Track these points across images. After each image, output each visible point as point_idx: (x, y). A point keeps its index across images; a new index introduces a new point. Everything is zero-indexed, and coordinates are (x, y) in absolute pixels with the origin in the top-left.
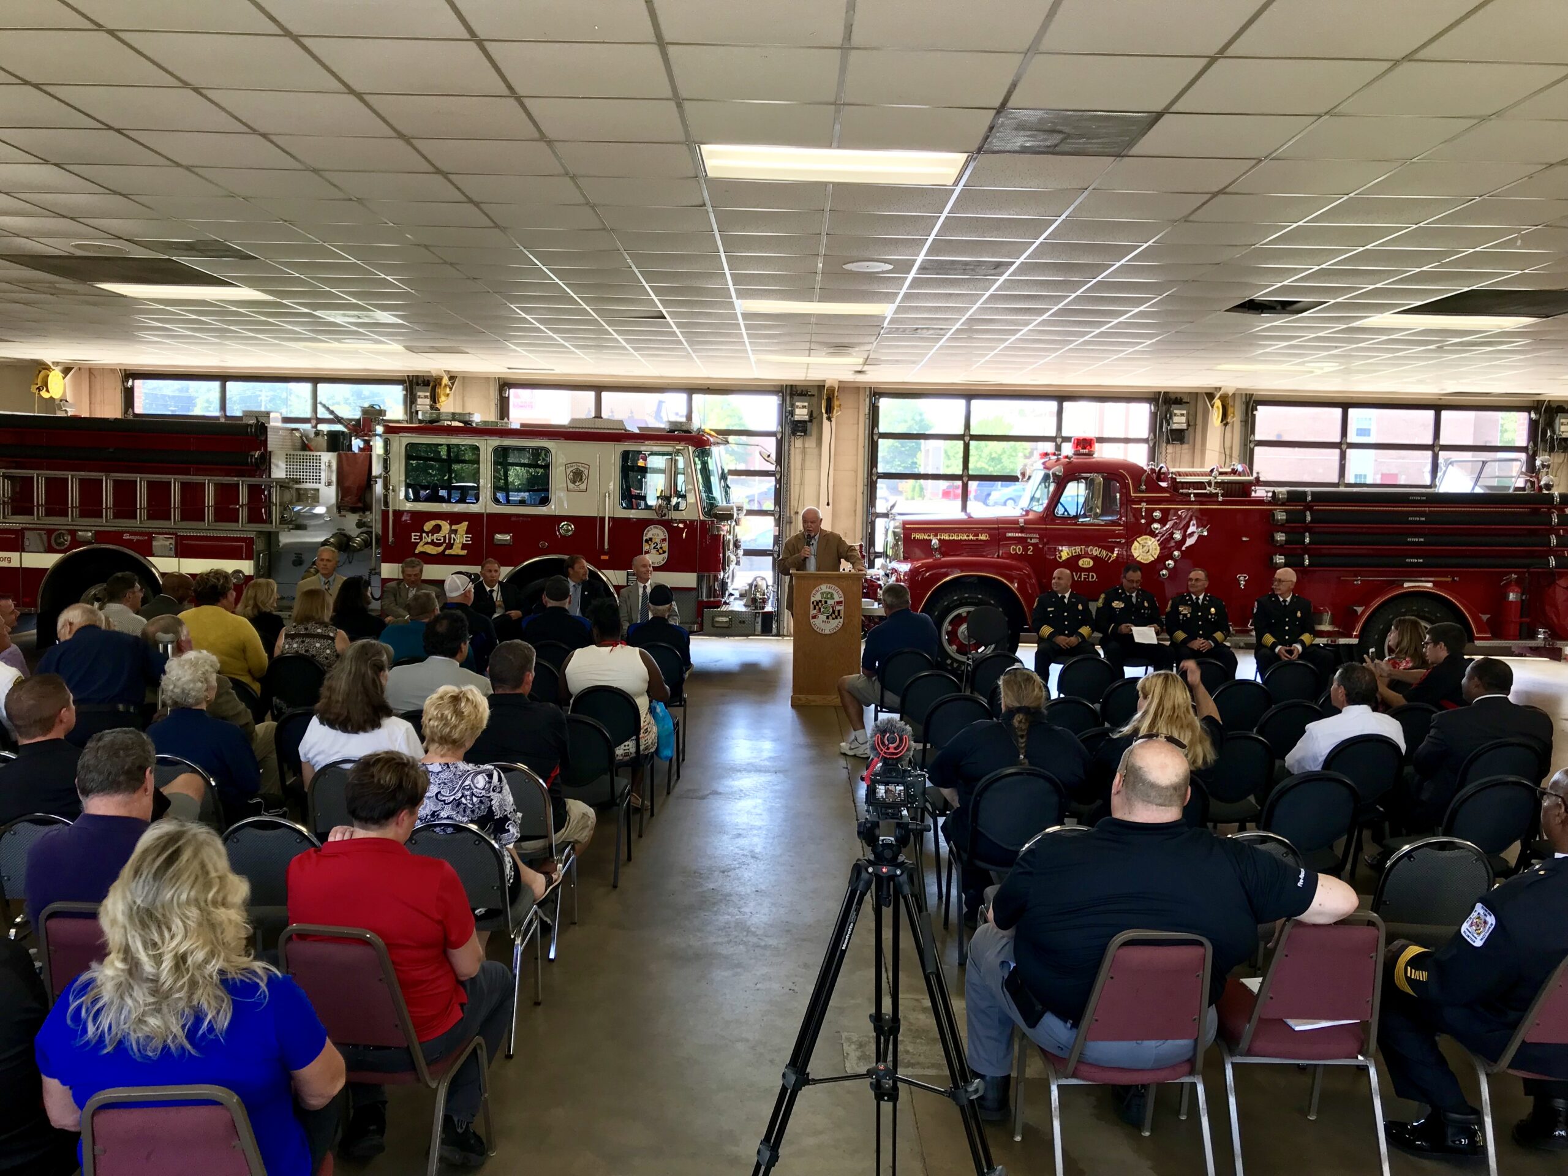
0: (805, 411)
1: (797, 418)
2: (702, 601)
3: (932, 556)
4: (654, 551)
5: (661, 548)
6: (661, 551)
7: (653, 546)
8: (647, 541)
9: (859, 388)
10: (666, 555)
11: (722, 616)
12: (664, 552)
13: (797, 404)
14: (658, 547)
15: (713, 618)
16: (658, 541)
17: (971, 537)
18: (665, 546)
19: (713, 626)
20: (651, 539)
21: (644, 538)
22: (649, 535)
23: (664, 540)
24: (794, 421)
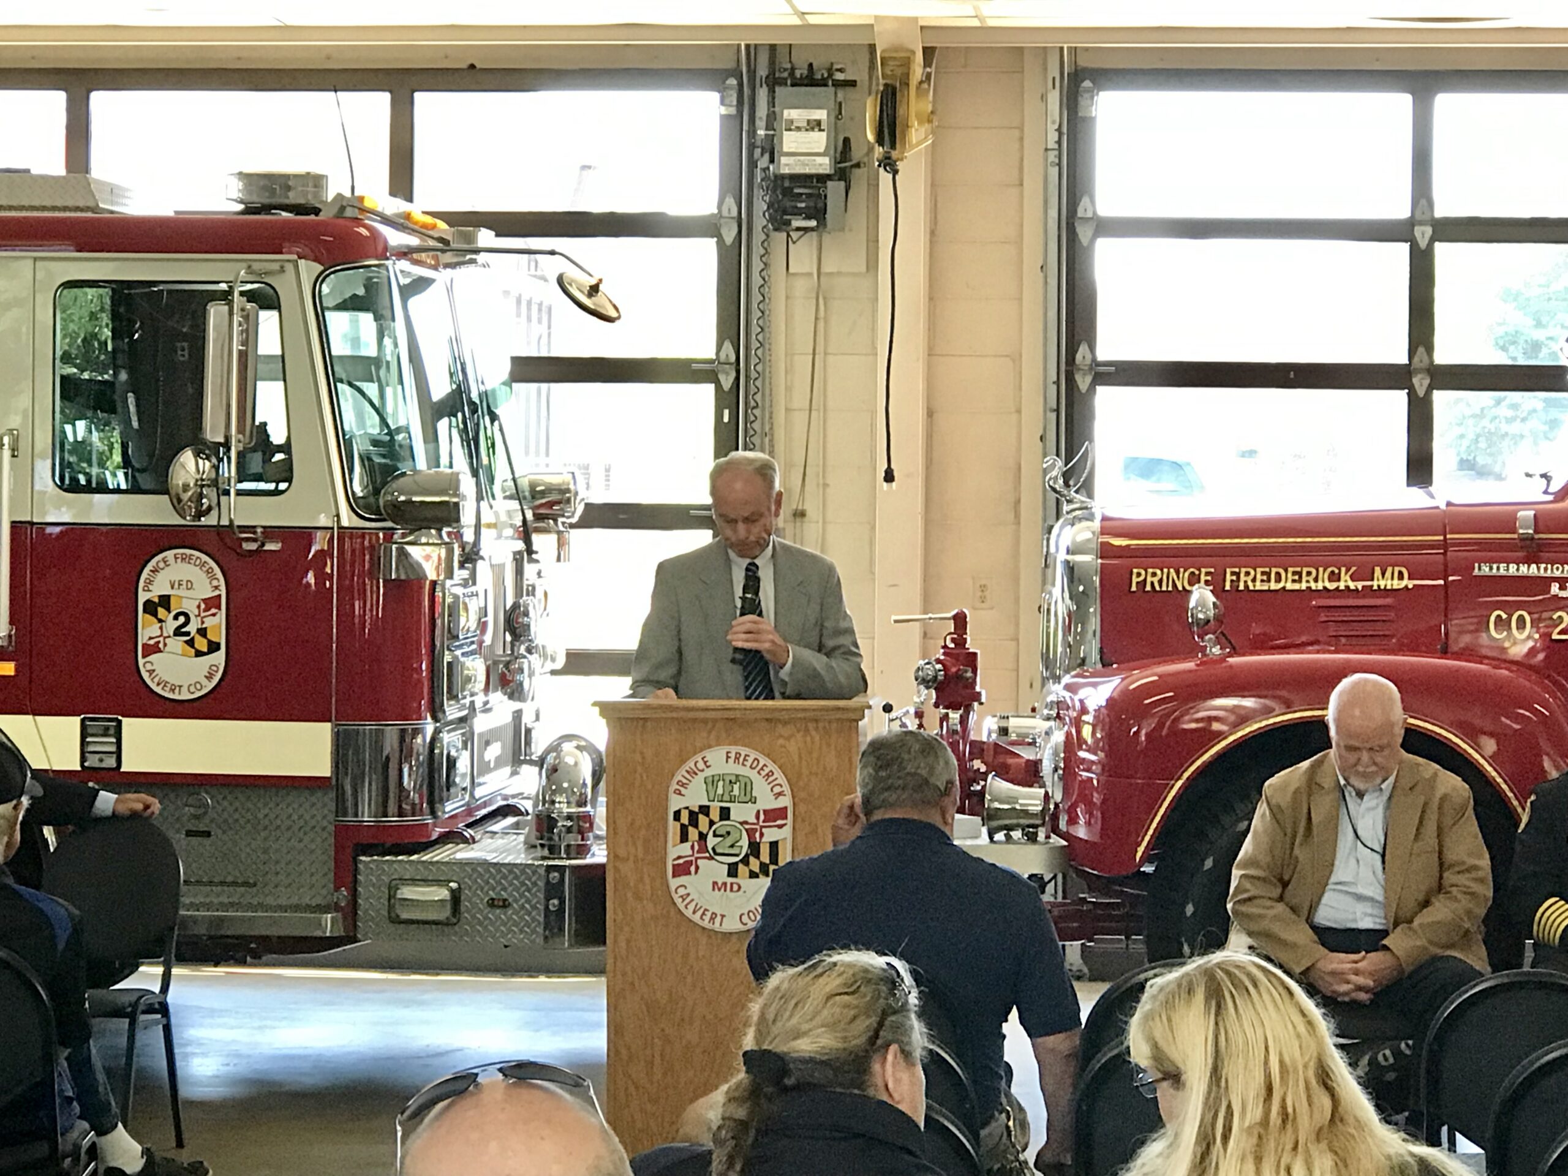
0: (818, 140)
1: (787, 166)
2: (359, 827)
3: (1192, 650)
4: (176, 644)
5: (202, 632)
6: (201, 644)
7: (171, 625)
8: (151, 608)
9: (1021, 50)
10: (219, 657)
11: (426, 882)
12: (214, 647)
13: (790, 114)
14: (192, 628)
15: (392, 890)
16: (191, 607)
17: (1346, 582)
18: (217, 623)
19: (396, 920)
20: (165, 601)
21: (143, 597)
22: (160, 588)
23: (211, 603)
24: (780, 178)
